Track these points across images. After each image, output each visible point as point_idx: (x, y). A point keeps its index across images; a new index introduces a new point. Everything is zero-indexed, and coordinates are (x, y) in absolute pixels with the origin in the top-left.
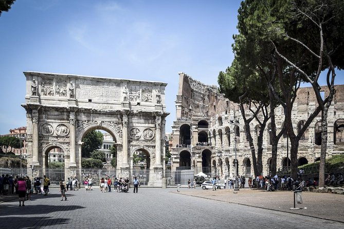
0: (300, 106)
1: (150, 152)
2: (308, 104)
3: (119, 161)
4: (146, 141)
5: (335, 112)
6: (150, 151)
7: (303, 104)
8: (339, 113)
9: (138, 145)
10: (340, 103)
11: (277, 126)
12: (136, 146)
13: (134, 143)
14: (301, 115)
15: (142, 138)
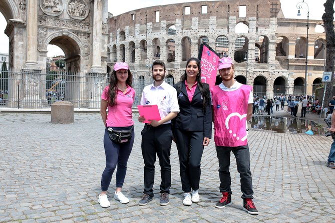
0: (219, 20)
1: (80, 44)
2: (228, 18)
3: (18, 57)
4: (73, 21)
5: (257, 28)
6: (81, 42)
7: (223, 18)
8: (262, 29)
9: (58, 29)
10: (263, 19)
11: (193, 41)
12: (52, 29)
13: (50, 23)
14: (220, 30)
15: (66, 16)
